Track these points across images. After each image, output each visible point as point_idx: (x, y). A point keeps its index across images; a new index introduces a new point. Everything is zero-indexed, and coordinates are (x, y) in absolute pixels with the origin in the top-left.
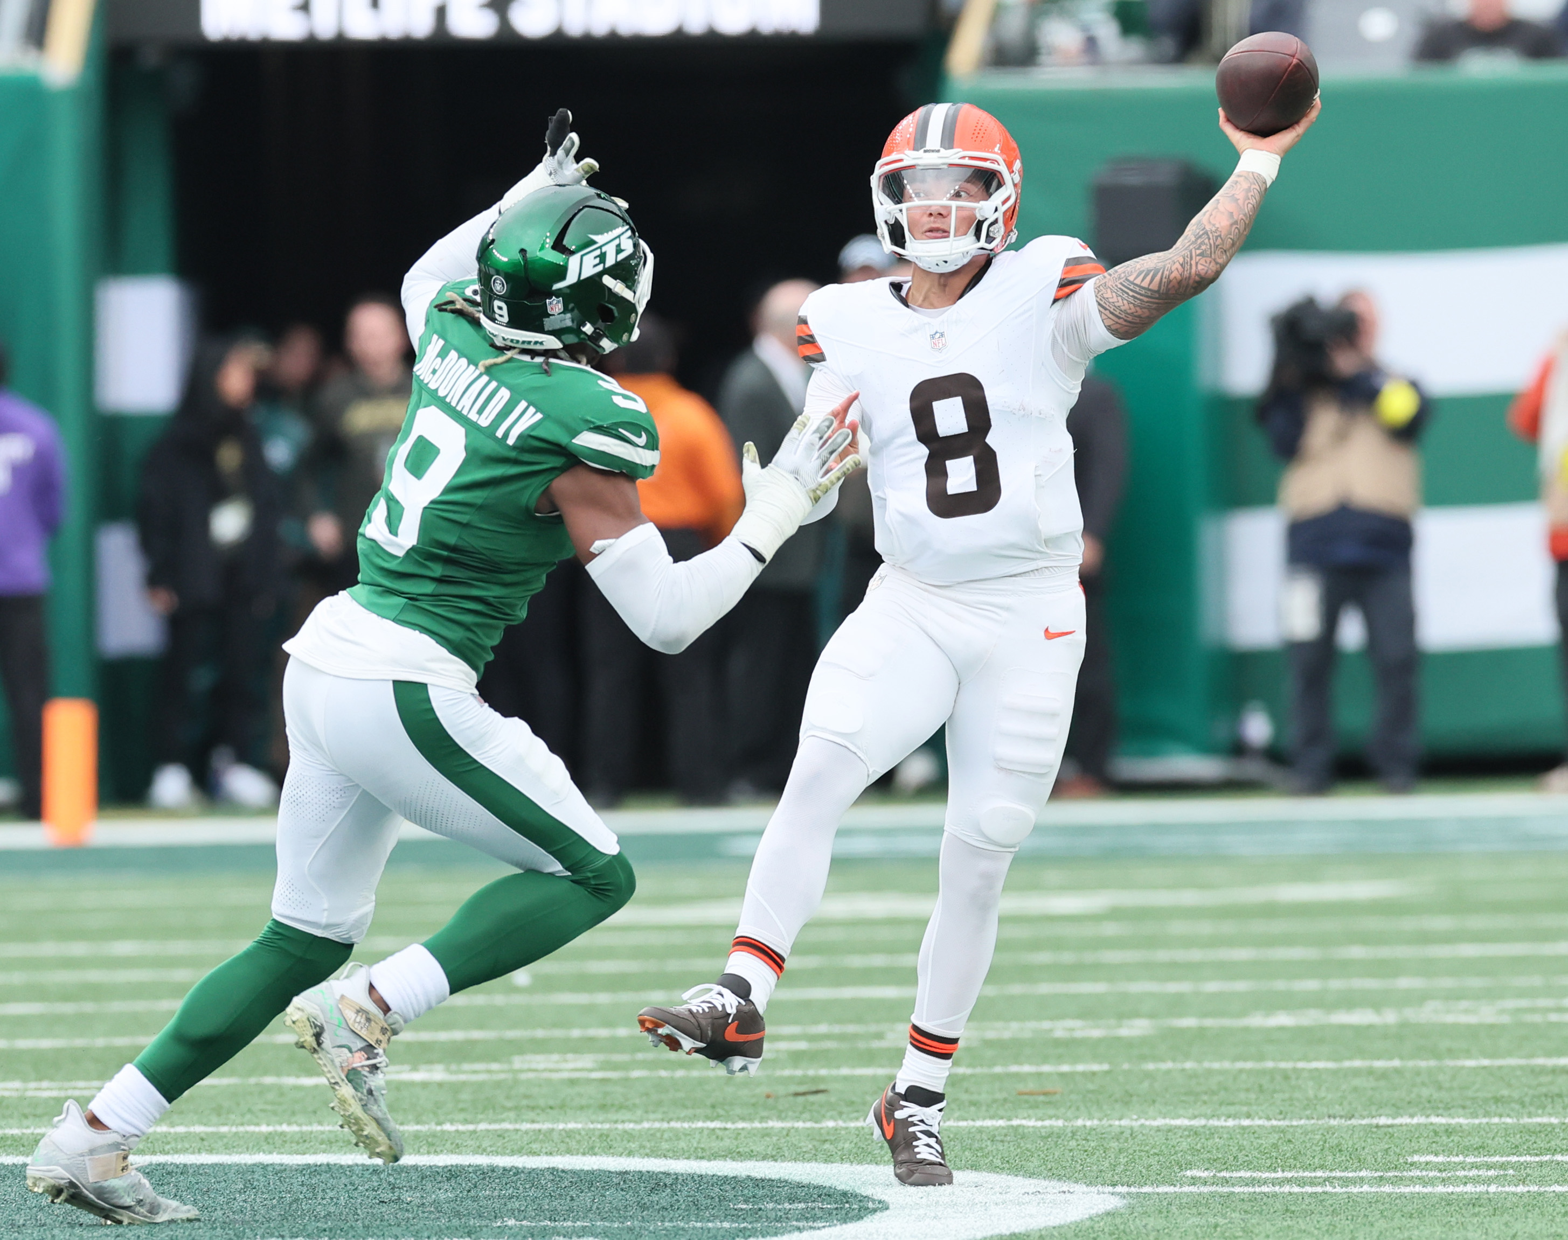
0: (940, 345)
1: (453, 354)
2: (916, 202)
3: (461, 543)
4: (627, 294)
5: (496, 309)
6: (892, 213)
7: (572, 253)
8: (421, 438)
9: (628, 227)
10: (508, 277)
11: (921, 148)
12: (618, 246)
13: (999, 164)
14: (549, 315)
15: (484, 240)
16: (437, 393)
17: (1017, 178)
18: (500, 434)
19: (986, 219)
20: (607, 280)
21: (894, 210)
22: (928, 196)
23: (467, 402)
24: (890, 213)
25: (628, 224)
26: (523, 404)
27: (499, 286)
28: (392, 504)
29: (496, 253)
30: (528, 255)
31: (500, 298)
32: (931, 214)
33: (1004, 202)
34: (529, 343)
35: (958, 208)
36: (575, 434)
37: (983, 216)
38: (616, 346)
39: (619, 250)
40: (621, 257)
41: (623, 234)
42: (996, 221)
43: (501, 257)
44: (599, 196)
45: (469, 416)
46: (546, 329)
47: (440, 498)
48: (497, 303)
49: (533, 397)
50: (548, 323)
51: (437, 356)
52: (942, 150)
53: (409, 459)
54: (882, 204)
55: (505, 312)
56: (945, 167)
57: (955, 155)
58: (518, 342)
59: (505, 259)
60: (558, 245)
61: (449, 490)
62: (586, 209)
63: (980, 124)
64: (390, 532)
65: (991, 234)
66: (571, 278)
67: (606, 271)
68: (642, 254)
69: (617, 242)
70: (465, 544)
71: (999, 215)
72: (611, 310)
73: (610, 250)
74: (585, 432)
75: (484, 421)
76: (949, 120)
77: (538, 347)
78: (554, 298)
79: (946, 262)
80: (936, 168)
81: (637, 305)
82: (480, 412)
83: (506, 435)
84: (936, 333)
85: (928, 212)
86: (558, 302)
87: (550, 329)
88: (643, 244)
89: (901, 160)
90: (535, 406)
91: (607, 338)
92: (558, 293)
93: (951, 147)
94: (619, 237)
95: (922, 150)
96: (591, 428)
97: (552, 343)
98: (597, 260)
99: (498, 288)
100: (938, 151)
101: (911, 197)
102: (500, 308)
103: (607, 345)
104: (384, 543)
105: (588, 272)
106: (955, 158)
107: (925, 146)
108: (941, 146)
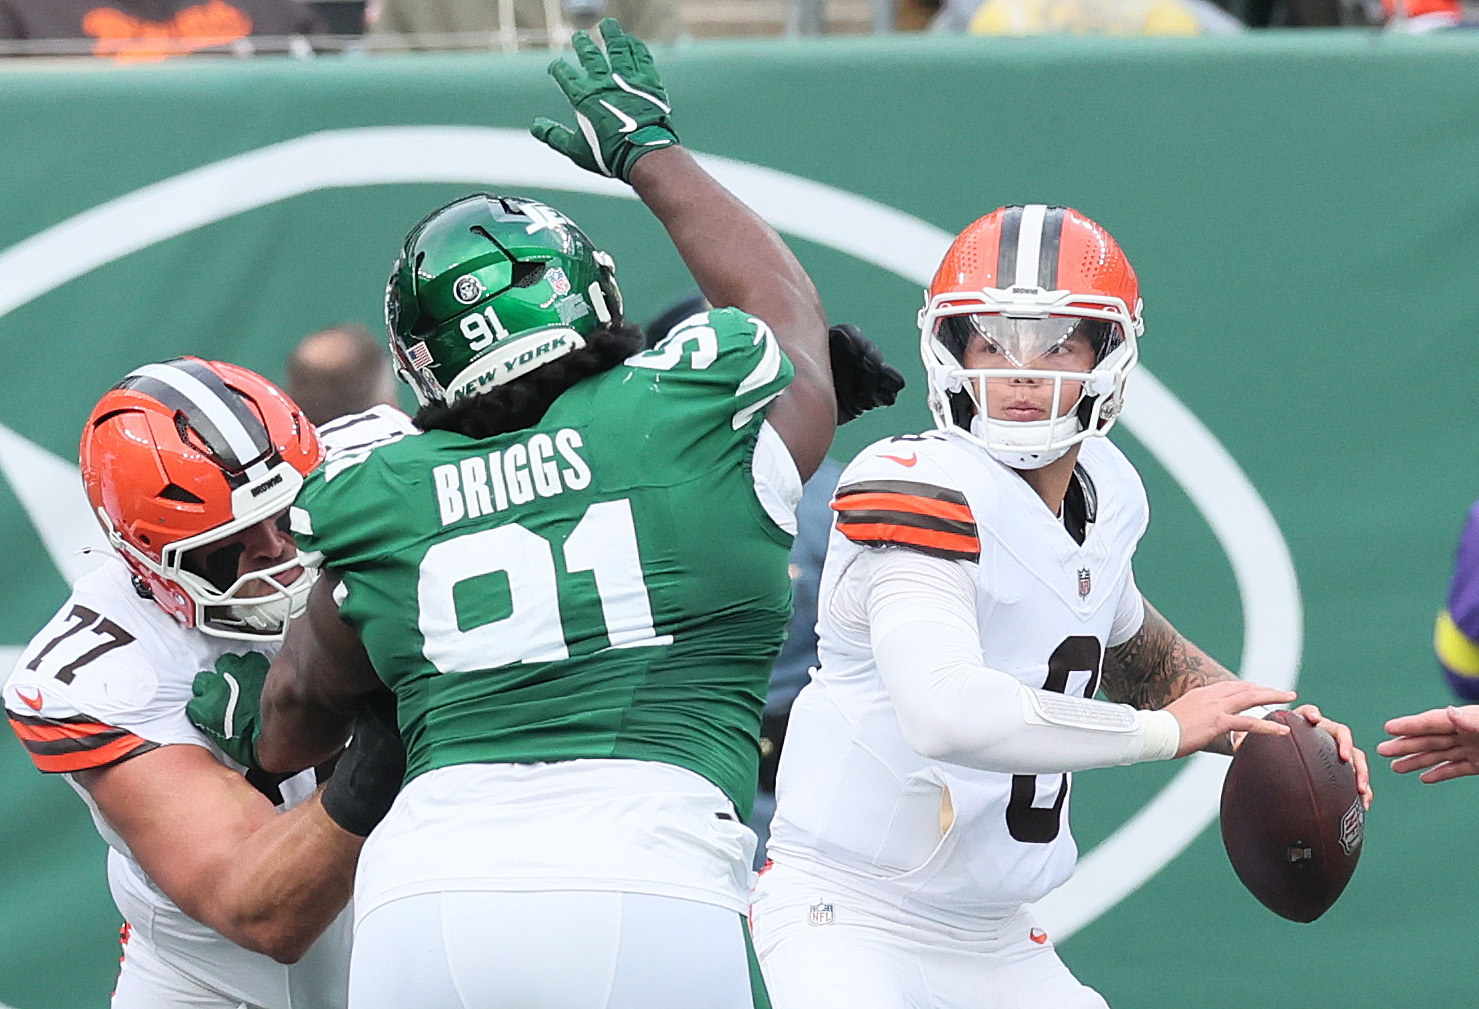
0: (1086, 589)
6: (957, 378)
11: (1009, 285)
13: (1119, 312)
19: (1098, 395)
21: (962, 376)
32: (1017, 382)
42: (1110, 398)
52: (1040, 289)
54: (941, 363)
56: (1045, 317)
57: (1058, 300)
63: (1092, 248)
79: (1034, 454)
80: (1032, 318)
84: (1084, 569)
89: (976, 302)
93: (1053, 288)
95: (1011, 289)
100: (1035, 292)
106: (1060, 306)
107: (1014, 283)
108: (1038, 285)
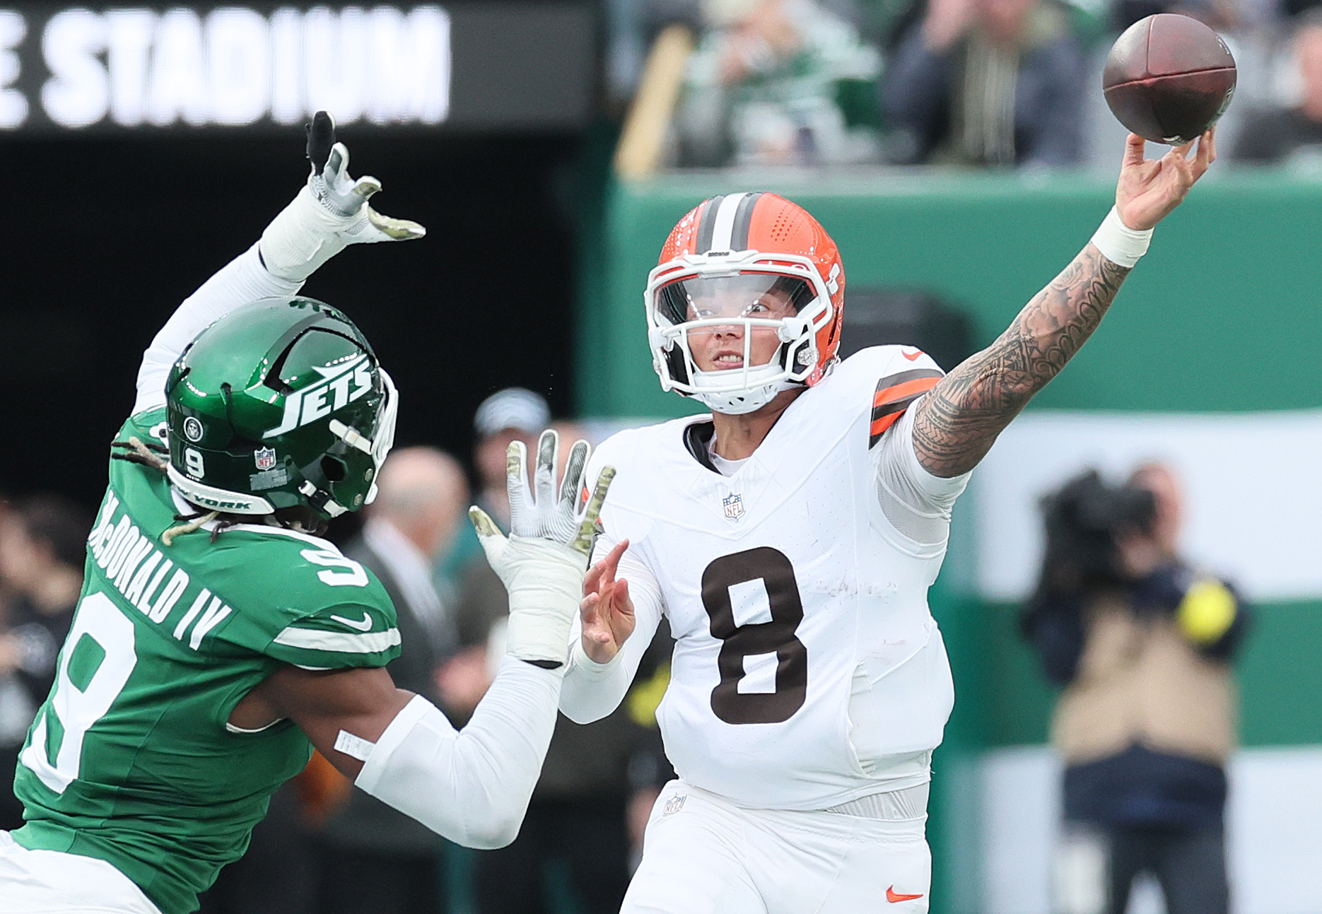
0: (736, 511)
1: (126, 520)
2: (701, 321)
3: (138, 774)
4: (362, 444)
5: (188, 460)
6: (670, 336)
7: (290, 389)
8: (85, 636)
9: (365, 355)
10: (204, 419)
11: (706, 251)
12: (352, 381)
13: (808, 269)
14: (257, 471)
15: (175, 368)
16: (106, 573)
17: (834, 288)
18: (179, 633)
19: (793, 341)
20: (336, 427)
21: (673, 332)
22: (716, 314)
23: (136, 587)
24: (666, 337)
25: (365, 351)
26: (205, 594)
27: (194, 431)
28: (53, 723)
29: (190, 387)
30: (232, 390)
31: (195, 446)
32: (719, 336)
33: (816, 320)
34: (231, 505)
35: (753, 327)
36: (275, 632)
37: (788, 338)
38: (345, 509)
39: (352, 387)
40: (354, 396)
41: (358, 365)
42: (805, 345)
43: (197, 392)
44: (328, 313)
45: (139, 607)
46: (252, 489)
47: (106, 718)
48: (190, 452)
49: (217, 584)
50: (256, 482)
51: (110, 522)
52: (732, 252)
53: (72, 663)
54: (657, 326)
55: (200, 464)
56: (736, 274)
57: (748, 259)
58: (215, 503)
59: (204, 395)
60: (273, 381)
61: (117, 706)
62: (311, 332)
63: (783, 218)
64: (49, 761)
65: (801, 361)
66: (288, 424)
67: (334, 415)
68: (382, 392)
69: (350, 376)
70: (144, 775)
71: (811, 336)
72: (341, 464)
73: (341, 387)
74: (287, 628)
75: (158, 617)
76: (742, 214)
77: (242, 511)
78: (264, 448)
79: (742, 399)
80: (725, 276)
81: (375, 457)
82: (152, 602)
83: (187, 636)
84: (731, 496)
85: (715, 334)
86: (271, 454)
87: (259, 488)
88: (385, 376)
89: (681, 268)
90: (220, 598)
91: (333, 500)
92: (271, 443)
93: (743, 248)
94: (353, 369)
95: (707, 253)
96: (294, 622)
97: (260, 506)
98: (323, 401)
99: (193, 433)
100: (727, 254)
101: (695, 316)
102: (194, 459)
103: (334, 509)
104: (40, 775)
105: (311, 415)
106: (749, 262)
107: (710, 249)
108: (731, 248)
